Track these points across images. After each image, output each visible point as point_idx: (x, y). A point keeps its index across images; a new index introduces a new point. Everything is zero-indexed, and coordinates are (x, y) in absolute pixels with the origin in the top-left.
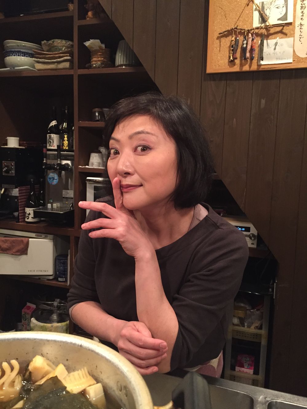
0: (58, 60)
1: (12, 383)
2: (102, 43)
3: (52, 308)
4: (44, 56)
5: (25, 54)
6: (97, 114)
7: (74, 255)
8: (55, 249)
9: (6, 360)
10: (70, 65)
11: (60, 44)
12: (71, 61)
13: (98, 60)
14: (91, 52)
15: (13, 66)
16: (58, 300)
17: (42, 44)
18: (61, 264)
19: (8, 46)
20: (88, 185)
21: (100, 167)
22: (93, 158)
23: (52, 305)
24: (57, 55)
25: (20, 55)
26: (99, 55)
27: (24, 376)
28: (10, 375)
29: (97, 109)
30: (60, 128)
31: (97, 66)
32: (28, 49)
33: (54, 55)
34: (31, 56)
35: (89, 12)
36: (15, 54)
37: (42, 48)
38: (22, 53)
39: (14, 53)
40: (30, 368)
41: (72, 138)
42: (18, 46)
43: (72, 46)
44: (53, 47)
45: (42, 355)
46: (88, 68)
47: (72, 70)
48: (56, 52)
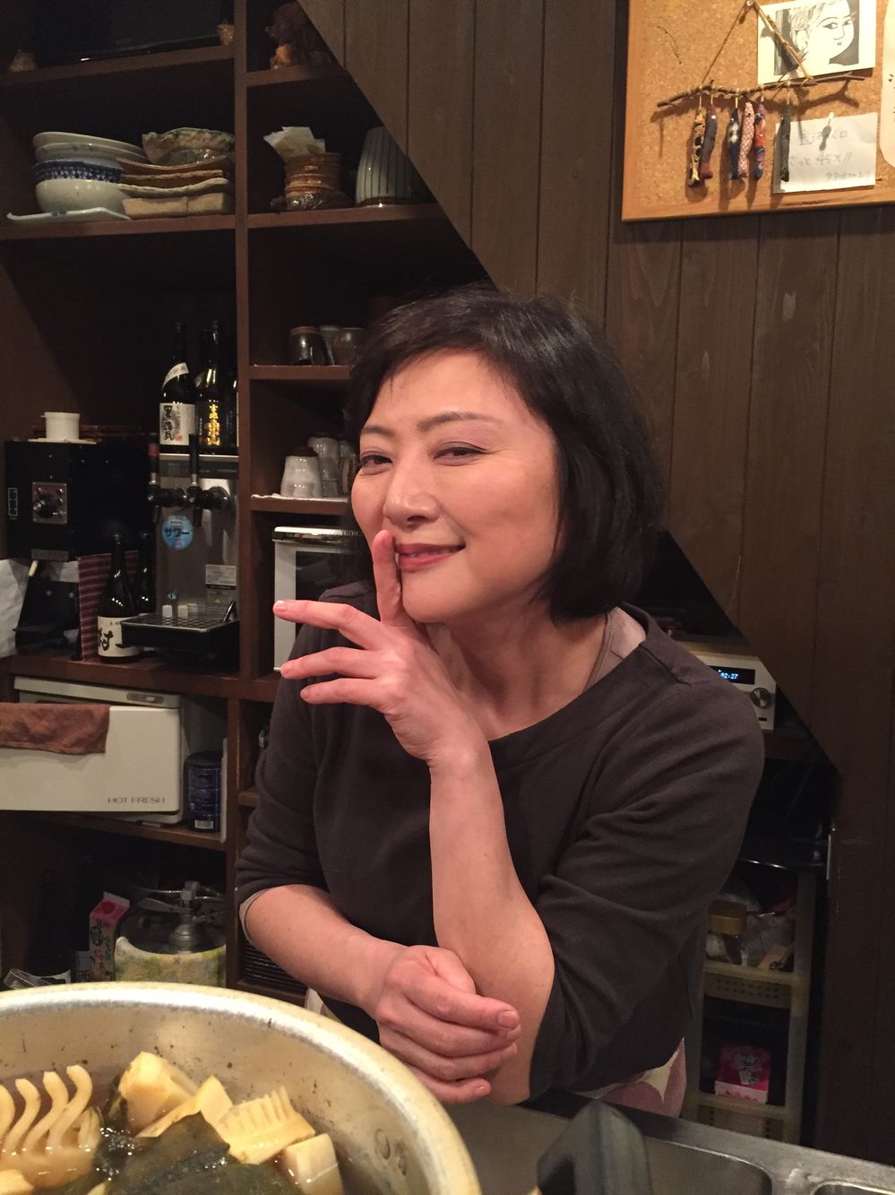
0: (192, 187)
1: (73, 1134)
2: (316, 136)
3: (176, 908)
4: (149, 177)
5: (95, 172)
6: (304, 343)
7: (238, 755)
8: (183, 737)
9: (54, 1064)
10: (225, 203)
11: (197, 140)
12: (228, 191)
13: (307, 187)
14: (284, 164)
15: (63, 206)
16: (195, 885)
17: (144, 143)
18: (203, 780)
19: (45, 151)
20: (277, 548)
21: (313, 497)
22: (293, 469)
23: (174, 900)
24: (188, 174)
25: (82, 175)
26: (310, 172)
27: (105, 1111)
28: (65, 1110)
29: (303, 329)
30: (198, 384)
31: (303, 203)
32: (105, 158)
33: (179, 174)
34: (114, 176)
35: (277, 47)
36: (67, 173)
37: (144, 153)
38: (88, 170)
39: (63, 169)
40: (124, 1088)
41: (231, 412)
42: (75, 148)
43: (231, 146)
44: (174, 151)
45: (157, 1051)
46: (276, 210)
47: (233, 216)
48: (186, 166)
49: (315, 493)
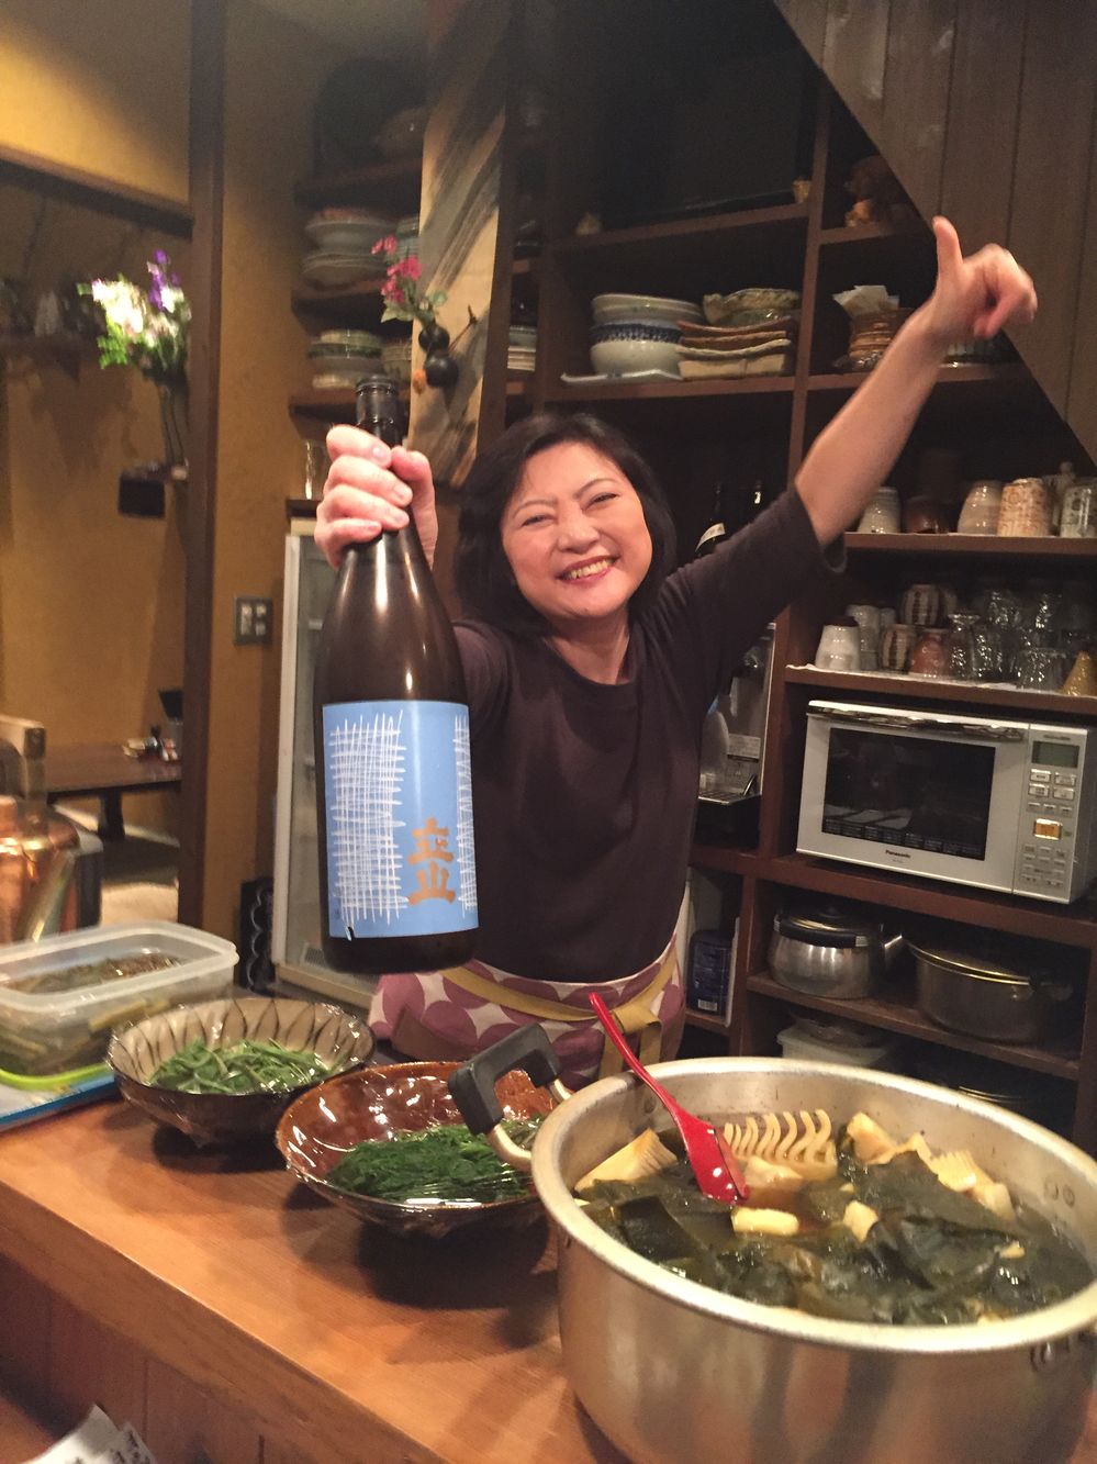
0: (752, 349)
2: (890, 293)
4: (708, 339)
5: (651, 333)
7: (750, 937)
8: (692, 911)
10: (785, 365)
11: (760, 300)
12: (790, 353)
13: (874, 346)
14: (851, 321)
15: (618, 368)
17: (704, 303)
19: (604, 313)
20: (811, 724)
21: (850, 670)
22: (830, 639)
24: (749, 336)
25: (638, 336)
26: (878, 329)
27: (840, 1144)
32: (662, 319)
33: (740, 336)
34: (672, 336)
35: (856, 203)
36: (624, 335)
37: (702, 312)
38: (645, 332)
39: (621, 330)
40: (851, 1132)
42: (635, 310)
43: (796, 305)
44: (737, 312)
45: (869, 1114)
46: (839, 371)
47: (793, 378)
48: (748, 327)
49: (853, 666)
